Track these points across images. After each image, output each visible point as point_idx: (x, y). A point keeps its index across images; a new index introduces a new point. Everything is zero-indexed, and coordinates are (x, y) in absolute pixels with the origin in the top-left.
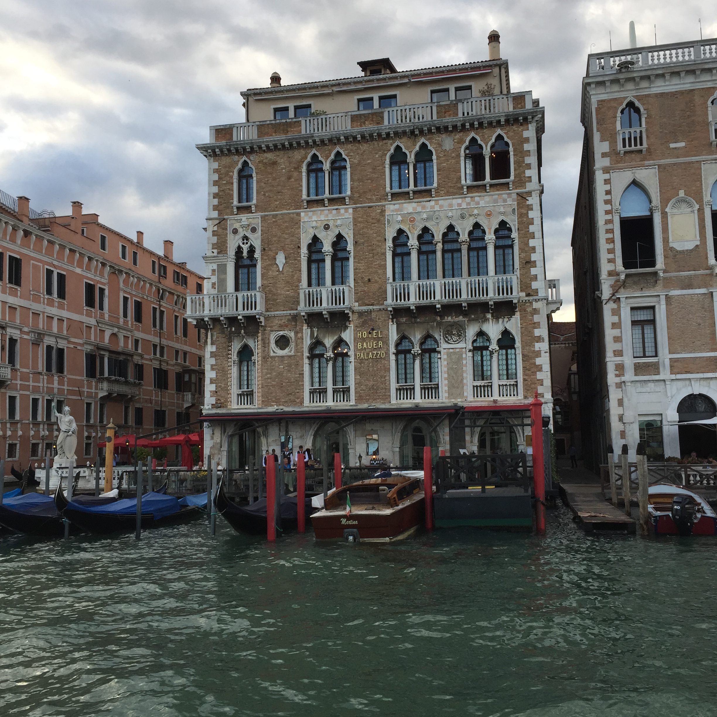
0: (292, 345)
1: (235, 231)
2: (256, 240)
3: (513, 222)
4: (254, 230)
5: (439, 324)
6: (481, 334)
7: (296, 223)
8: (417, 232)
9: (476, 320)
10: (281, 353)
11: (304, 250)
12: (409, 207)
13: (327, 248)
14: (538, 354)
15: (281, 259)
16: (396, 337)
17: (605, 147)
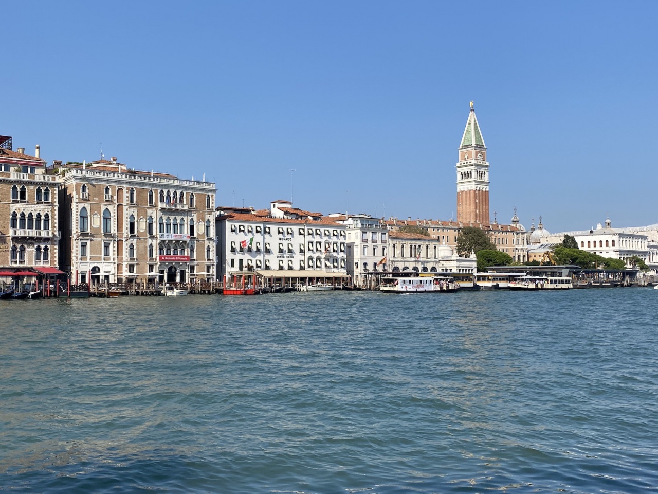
3: (50, 214)
5: (26, 243)
6: (39, 246)
8: (20, 213)
9: (38, 242)
12: (18, 205)
14: (55, 253)
16: (12, 245)
17: (77, 196)
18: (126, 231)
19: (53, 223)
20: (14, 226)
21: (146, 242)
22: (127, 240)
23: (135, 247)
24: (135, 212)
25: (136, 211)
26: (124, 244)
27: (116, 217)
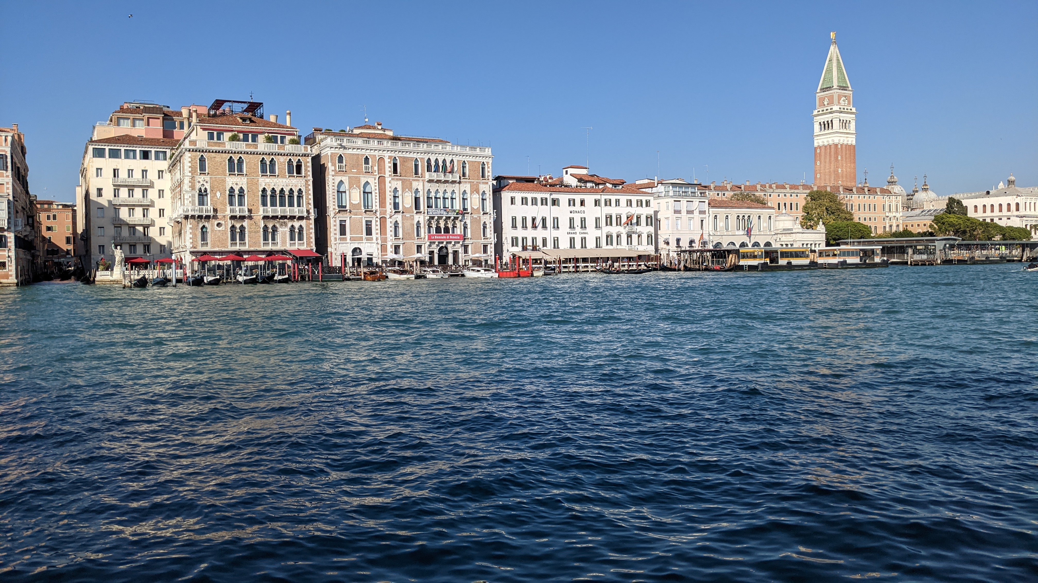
0: (223, 226)
1: (199, 182)
2: (208, 186)
3: (303, 189)
4: (207, 182)
5: (279, 222)
6: (292, 226)
7: (224, 181)
8: (271, 189)
9: (291, 221)
10: (219, 229)
11: (228, 192)
12: (268, 180)
13: (237, 192)
14: (311, 233)
15: (218, 194)
16: (263, 225)
17: (333, 168)
18: (389, 207)
19: (308, 199)
20: (264, 204)
21: (413, 219)
22: (390, 217)
23: (400, 225)
24: (398, 185)
25: (400, 183)
26: (388, 221)
27: (377, 191)
